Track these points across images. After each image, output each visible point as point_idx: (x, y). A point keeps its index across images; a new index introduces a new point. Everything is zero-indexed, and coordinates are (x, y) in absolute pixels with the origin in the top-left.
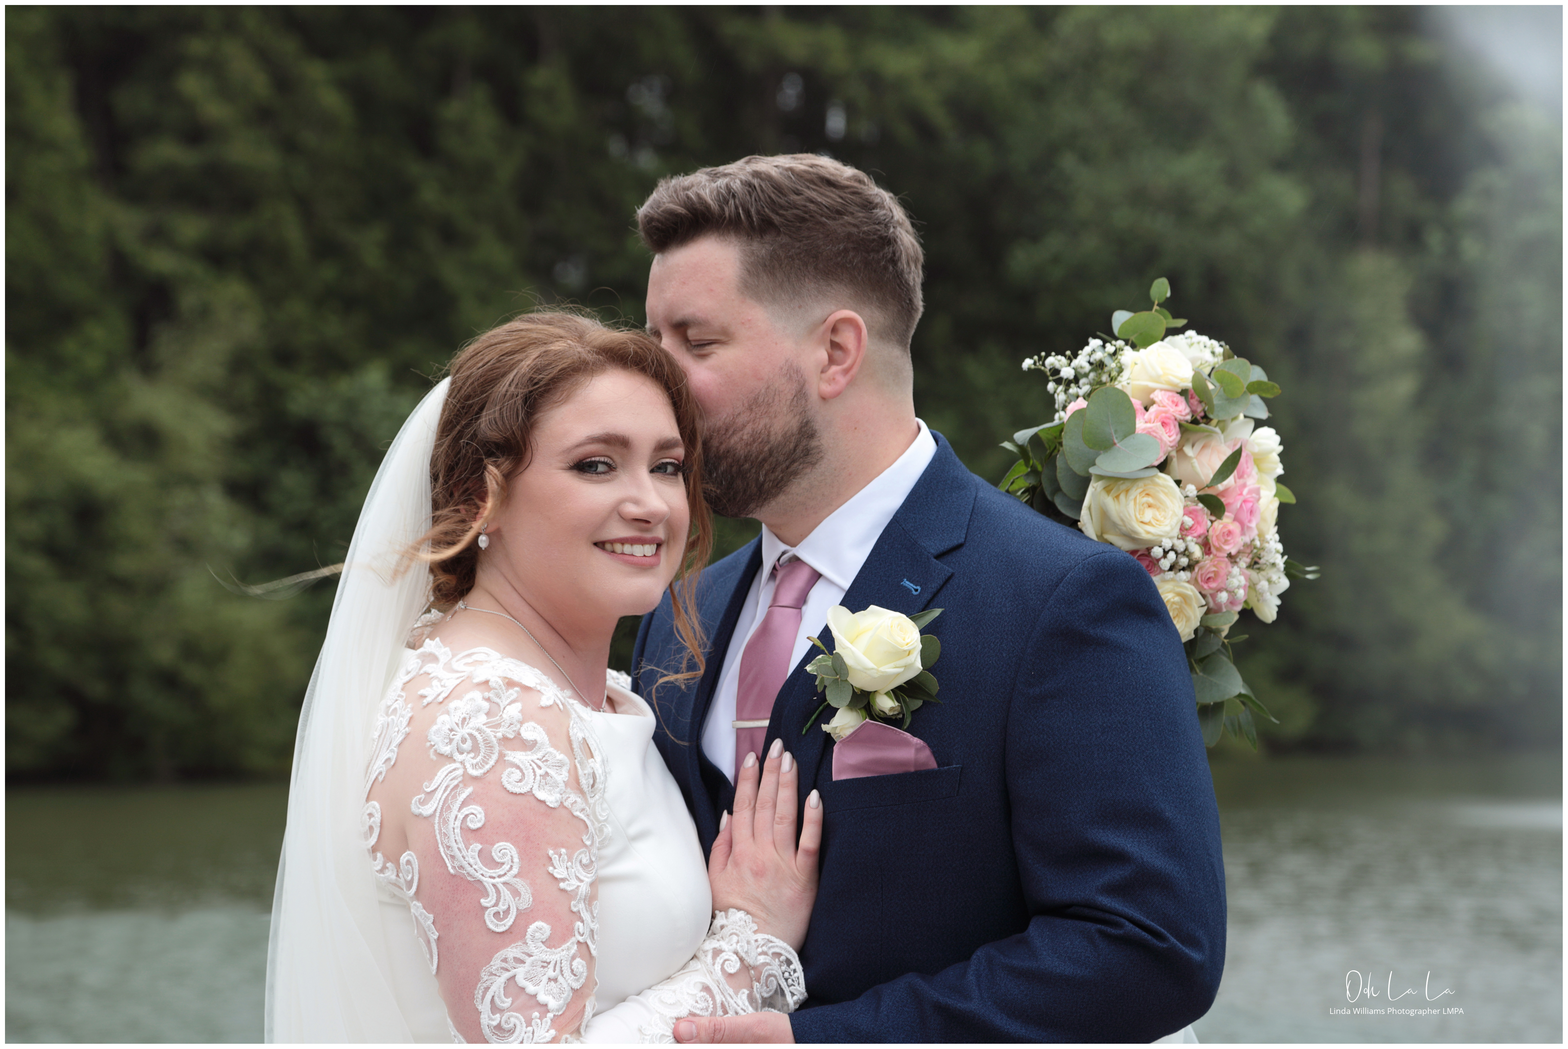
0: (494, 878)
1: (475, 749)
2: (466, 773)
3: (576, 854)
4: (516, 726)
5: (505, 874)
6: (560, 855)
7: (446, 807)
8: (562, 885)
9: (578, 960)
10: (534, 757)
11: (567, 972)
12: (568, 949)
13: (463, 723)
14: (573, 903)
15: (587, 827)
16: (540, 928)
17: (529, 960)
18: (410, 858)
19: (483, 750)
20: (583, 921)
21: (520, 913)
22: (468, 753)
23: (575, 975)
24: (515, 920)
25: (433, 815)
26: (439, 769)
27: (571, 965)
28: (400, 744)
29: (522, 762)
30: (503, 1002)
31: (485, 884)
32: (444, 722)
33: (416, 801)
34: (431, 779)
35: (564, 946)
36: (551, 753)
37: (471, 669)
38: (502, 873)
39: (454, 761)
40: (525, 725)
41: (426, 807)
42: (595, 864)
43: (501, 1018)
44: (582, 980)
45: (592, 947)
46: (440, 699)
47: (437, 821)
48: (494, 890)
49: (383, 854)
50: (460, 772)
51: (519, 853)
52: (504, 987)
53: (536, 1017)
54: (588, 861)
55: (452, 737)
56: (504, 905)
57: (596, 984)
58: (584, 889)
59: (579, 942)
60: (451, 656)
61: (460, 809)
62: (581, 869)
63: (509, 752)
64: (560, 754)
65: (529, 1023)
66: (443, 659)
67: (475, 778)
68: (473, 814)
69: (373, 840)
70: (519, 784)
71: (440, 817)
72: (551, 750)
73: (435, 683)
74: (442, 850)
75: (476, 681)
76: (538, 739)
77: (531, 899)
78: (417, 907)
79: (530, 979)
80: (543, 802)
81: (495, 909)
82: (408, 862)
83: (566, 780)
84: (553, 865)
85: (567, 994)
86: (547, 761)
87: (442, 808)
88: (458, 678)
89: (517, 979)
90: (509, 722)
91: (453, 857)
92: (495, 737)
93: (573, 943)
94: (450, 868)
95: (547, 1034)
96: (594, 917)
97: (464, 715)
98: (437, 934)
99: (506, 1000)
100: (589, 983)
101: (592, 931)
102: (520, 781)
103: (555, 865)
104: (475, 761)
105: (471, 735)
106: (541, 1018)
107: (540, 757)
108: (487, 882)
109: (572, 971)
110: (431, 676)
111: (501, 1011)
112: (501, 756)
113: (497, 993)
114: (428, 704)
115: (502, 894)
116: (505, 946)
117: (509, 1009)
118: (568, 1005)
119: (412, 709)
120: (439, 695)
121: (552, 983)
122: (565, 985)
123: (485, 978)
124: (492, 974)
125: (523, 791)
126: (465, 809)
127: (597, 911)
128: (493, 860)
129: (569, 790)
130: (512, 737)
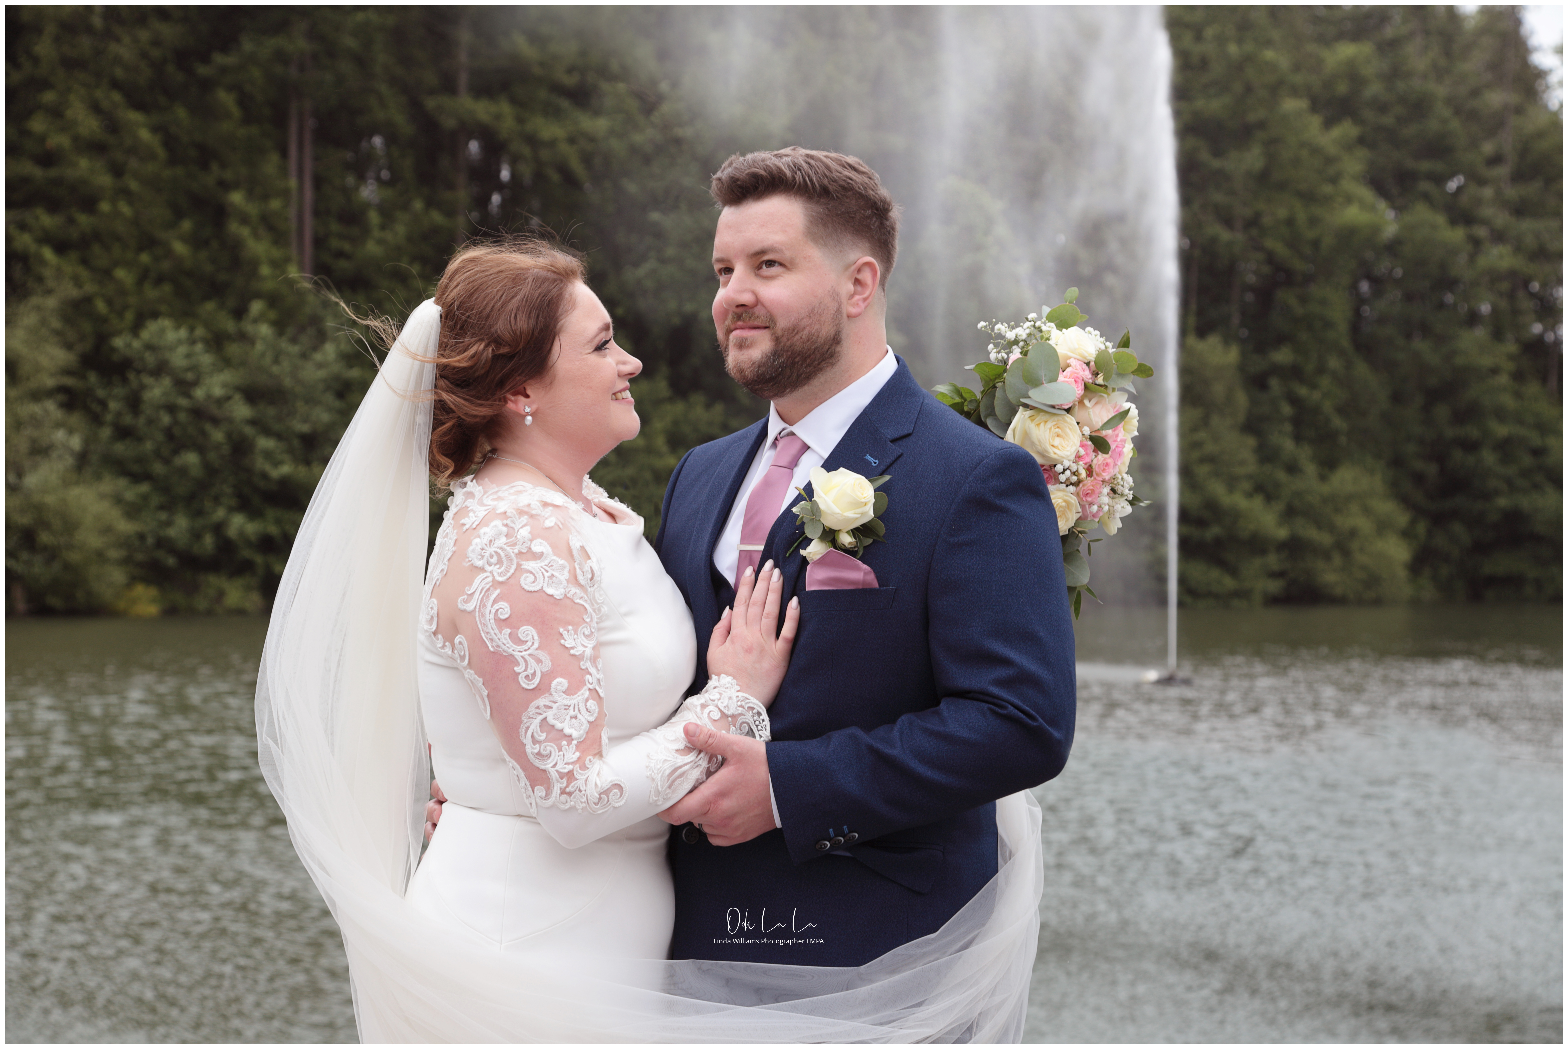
0: (522, 652)
1: (500, 562)
2: (494, 580)
3: (580, 629)
4: (527, 543)
5: (529, 648)
6: (568, 631)
7: (483, 605)
8: (572, 652)
9: (591, 701)
10: (543, 564)
11: (583, 710)
12: (582, 694)
13: (490, 544)
14: (582, 663)
15: (586, 609)
16: (560, 683)
17: (555, 706)
18: (461, 640)
19: (505, 563)
20: (591, 674)
21: (543, 675)
22: (495, 565)
23: (589, 712)
24: (540, 680)
25: (474, 610)
26: (476, 577)
27: (586, 706)
28: (449, 559)
29: (534, 569)
30: (540, 736)
31: (516, 657)
32: (477, 543)
33: (461, 601)
34: (471, 585)
35: (580, 693)
36: (554, 560)
37: (495, 503)
38: (527, 648)
39: (486, 571)
40: (534, 542)
41: (468, 604)
42: (596, 634)
43: (540, 748)
44: (596, 715)
45: (600, 691)
46: (474, 526)
47: (477, 615)
48: (523, 660)
49: (442, 635)
50: (490, 579)
51: (538, 633)
52: (540, 726)
53: (564, 745)
54: (589, 633)
55: (483, 554)
56: (531, 670)
57: (606, 715)
58: (589, 652)
59: (589, 689)
60: (483, 493)
61: (492, 607)
62: (584, 639)
63: (524, 562)
64: (561, 560)
65: (560, 750)
66: (478, 495)
67: (502, 583)
68: (501, 608)
69: (434, 627)
70: (533, 584)
71: (479, 612)
72: (554, 558)
73: (471, 514)
74: (483, 635)
75: (499, 511)
76: (544, 551)
77: (550, 664)
78: (470, 674)
79: (557, 719)
80: (552, 596)
81: (525, 673)
82: (460, 643)
83: (567, 578)
84: (564, 639)
85: (586, 726)
86: (552, 566)
87: (480, 606)
88: (486, 510)
89: (548, 719)
90: (522, 541)
91: (492, 640)
92: (513, 552)
93: (585, 690)
94: (490, 647)
95: (574, 756)
96: (599, 670)
97: (490, 538)
98: (487, 692)
99: (542, 734)
100: (601, 714)
101: (599, 680)
102: (534, 582)
103: (565, 638)
104: (500, 571)
105: (496, 552)
106: (568, 745)
107: (547, 564)
108: (517, 655)
109: (587, 709)
110: (469, 509)
111: (539, 742)
112: (519, 565)
113: (535, 730)
114: (467, 530)
115: (529, 663)
116: (536, 698)
117: (545, 741)
118: (587, 733)
119: (457, 533)
120: (473, 523)
121: (574, 719)
122: (583, 720)
123: (526, 721)
124: (530, 718)
125: (536, 589)
126: (496, 605)
127: (600, 666)
128: (520, 640)
129: (570, 585)
130: (525, 551)
